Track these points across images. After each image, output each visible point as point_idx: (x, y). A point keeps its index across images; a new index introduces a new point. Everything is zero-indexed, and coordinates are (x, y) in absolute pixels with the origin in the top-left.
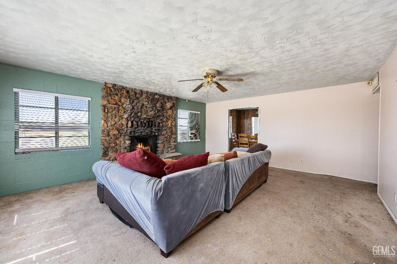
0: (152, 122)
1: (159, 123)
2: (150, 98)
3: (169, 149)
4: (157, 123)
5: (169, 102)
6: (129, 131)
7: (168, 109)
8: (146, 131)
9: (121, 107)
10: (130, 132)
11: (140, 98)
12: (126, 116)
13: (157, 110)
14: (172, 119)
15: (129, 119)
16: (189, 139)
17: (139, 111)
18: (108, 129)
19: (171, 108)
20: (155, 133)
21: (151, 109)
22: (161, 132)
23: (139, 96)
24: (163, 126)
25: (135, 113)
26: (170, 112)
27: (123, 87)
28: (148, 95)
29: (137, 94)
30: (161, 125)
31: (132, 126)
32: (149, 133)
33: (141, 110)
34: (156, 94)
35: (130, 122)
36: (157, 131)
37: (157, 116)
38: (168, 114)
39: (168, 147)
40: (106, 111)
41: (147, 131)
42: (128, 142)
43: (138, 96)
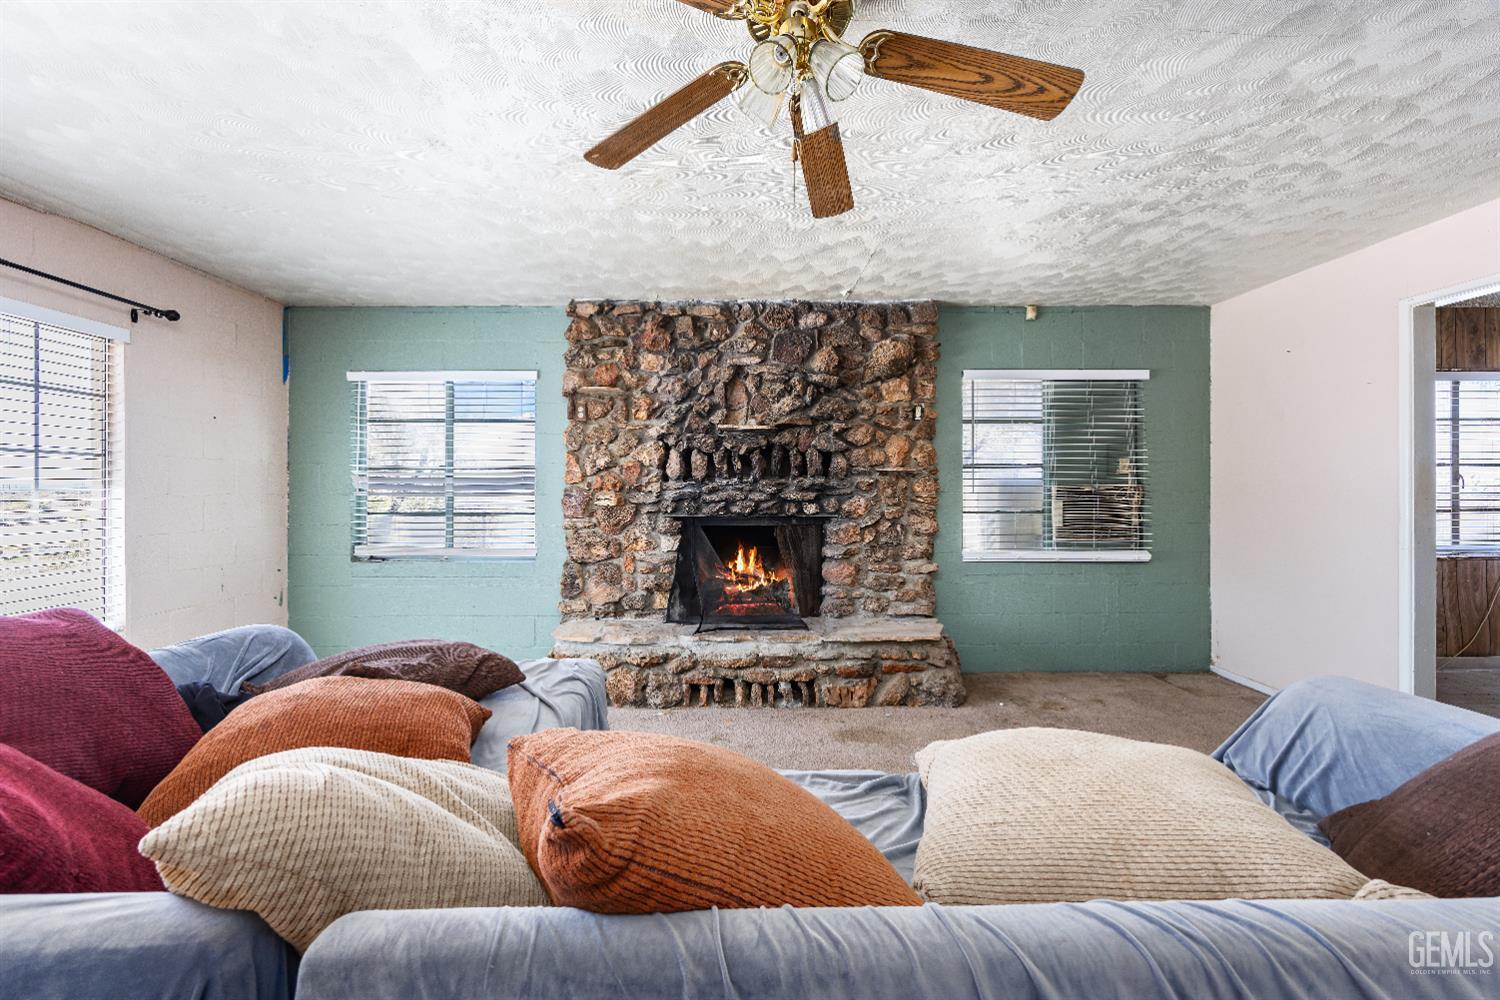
0: (785, 449)
1: (826, 457)
2: (770, 334)
3: (891, 595)
4: (814, 458)
5: (885, 336)
6: (670, 495)
7: (878, 378)
8: (751, 496)
9: (637, 393)
10: (678, 500)
11: (719, 341)
12: (657, 427)
13: (809, 390)
14: (909, 428)
15: (671, 441)
16: (1050, 545)
17: (717, 399)
18: (584, 486)
19: (899, 368)
20: (799, 504)
21: (779, 387)
22: (840, 502)
23: (715, 332)
24: (849, 471)
25: (697, 412)
26: (895, 392)
27: (642, 305)
28: (761, 319)
29: (706, 325)
30: (839, 462)
31: (686, 474)
32: (765, 505)
33: (726, 398)
34: (809, 307)
35: (674, 455)
36: (812, 495)
37: (812, 418)
38: (882, 405)
39: (882, 585)
40: (581, 415)
41: (756, 496)
42: (668, 544)
43: (711, 333)
